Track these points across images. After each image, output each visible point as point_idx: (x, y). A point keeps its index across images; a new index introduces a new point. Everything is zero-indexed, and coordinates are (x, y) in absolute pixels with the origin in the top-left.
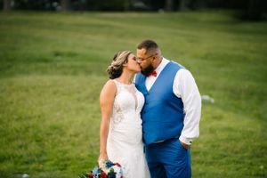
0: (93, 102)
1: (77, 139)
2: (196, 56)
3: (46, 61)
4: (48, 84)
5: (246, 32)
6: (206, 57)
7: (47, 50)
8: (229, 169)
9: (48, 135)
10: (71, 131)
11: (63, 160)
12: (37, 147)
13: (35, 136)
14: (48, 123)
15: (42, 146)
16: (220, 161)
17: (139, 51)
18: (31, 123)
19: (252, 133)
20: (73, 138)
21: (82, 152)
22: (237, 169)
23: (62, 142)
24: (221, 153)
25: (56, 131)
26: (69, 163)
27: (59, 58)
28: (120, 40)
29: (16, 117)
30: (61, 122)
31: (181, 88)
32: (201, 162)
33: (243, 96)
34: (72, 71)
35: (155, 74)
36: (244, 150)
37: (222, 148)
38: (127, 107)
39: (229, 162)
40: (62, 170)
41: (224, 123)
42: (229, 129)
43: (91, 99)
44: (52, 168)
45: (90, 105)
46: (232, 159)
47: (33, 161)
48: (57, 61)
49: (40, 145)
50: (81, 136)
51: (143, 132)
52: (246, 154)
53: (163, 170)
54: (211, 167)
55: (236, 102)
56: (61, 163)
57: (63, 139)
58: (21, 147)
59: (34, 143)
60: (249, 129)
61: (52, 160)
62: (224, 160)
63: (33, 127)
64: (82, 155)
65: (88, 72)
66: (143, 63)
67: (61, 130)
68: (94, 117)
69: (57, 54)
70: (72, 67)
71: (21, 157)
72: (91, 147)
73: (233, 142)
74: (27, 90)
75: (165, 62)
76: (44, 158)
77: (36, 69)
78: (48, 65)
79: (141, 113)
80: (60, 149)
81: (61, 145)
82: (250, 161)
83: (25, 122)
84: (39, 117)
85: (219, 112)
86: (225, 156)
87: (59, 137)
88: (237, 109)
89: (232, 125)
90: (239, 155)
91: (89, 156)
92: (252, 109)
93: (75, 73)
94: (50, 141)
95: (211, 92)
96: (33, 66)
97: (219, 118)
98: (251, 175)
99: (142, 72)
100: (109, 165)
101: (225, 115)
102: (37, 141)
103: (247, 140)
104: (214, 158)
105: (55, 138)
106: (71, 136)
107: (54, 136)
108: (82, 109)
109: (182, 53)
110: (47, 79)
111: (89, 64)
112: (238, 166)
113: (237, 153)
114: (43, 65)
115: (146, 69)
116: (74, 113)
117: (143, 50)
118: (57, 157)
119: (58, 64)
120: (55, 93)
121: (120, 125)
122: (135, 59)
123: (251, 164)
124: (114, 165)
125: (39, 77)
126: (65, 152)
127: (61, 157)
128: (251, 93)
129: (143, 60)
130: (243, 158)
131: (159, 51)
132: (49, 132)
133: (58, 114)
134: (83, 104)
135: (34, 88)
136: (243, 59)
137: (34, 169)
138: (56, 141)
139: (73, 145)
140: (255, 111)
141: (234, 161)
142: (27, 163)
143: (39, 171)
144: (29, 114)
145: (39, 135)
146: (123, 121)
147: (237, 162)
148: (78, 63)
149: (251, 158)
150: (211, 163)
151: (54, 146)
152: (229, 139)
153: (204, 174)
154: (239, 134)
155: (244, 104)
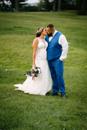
0: (28, 45)
1: (23, 58)
2: (64, 28)
3: (11, 30)
4: (12, 38)
5: (81, 19)
6: (67, 28)
7: (12, 26)
8: (76, 67)
9: (13, 56)
10: (21, 55)
11: (19, 65)
12: (9, 60)
13: (9, 56)
14: (13, 52)
15: (11, 60)
16: (73, 65)
17: (47, 28)
18: (7, 52)
19: (83, 55)
20: (21, 57)
21: (25, 62)
22: (78, 67)
23: (18, 59)
24: (73, 62)
25: (16, 55)
26: (20, 66)
27: (16, 29)
28: (37, 22)
29: (2, 50)
30: (17, 51)
31: (61, 41)
32: (66, 65)
33: (80, 42)
34: (20, 33)
35: (52, 36)
36: (81, 61)
37: (73, 60)
38: (42, 48)
39: (75, 65)
40: (18, 68)
41: (74, 52)
42: (76, 54)
43: (27, 44)
44: (15, 67)
45: (27, 46)
46: (77, 64)
47: (8, 65)
48: (15, 30)
49: (10, 59)
50: (24, 57)
51: (47, 56)
52: (81, 62)
53: (54, 69)
54: (70, 67)
55: (78, 44)
56: (18, 66)
57: (18, 57)
58: (4, 60)
59: (8, 58)
60: (82, 54)
61: (15, 65)
62: (74, 64)
63: (8, 53)
64: (25, 63)
65: (26, 34)
66: (49, 33)
67: (17, 54)
68: (29, 50)
69: (15, 27)
70: (20, 32)
71: (4, 63)
72: (28, 60)
73: (77, 58)
74: (5, 40)
75: (56, 32)
76: (12, 64)
77: (8, 33)
78: (12, 31)
79: (47, 49)
80: (17, 61)
81: (17, 59)
82: (82, 64)
83: (5, 51)
84: (10, 50)
85: (72, 48)
86: (74, 63)
87: (17, 56)
88: (78, 47)
89: (77, 52)
90: (79, 63)
91: (28, 63)
92: (83, 47)
93: (21, 34)
94: (14, 58)
95: (69, 41)
96: (7, 32)
97: (72, 50)
98: (83, 69)
99: (48, 35)
100: (36, 68)
101: (74, 49)
102: (9, 58)
103: (82, 57)
104: (70, 64)
105: (15, 57)
106: (21, 56)
107: (15, 56)
108: (25, 47)
109: (59, 27)
110: (12, 36)
111: (26, 31)
112: (79, 66)
113: (78, 62)
114: (11, 31)
115: (49, 34)
116: (22, 48)
117: (49, 28)
118: (17, 64)
119: (16, 31)
120: (15, 41)
121: (39, 54)
122: (46, 30)
123: (83, 65)
124: (38, 68)
125: (9, 36)
126: (19, 62)
127: (18, 64)
128: (83, 41)
129: (49, 31)
130: (80, 63)
131: (54, 28)
132: (13, 55)
133: (16, 49)
134: (25, 45)
135: (8, 39)
136: (80, 29)
137: (9, 68)
138: (16, 58)
139: (22, 59)
140: (84, 47)
141: (77, 65)
142: (6, 65)
143: (11, 68)
144: (6, 49)
145: (10, 56)
146: (40, 52)
147: (78, 65)
148: (23, 31)
149: (83, 63)
150: (70, 66)
151: (15, 60)
152: (76, 57)
153: (67, 69)
154: (79, 55)
155: (80, 45)
